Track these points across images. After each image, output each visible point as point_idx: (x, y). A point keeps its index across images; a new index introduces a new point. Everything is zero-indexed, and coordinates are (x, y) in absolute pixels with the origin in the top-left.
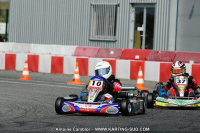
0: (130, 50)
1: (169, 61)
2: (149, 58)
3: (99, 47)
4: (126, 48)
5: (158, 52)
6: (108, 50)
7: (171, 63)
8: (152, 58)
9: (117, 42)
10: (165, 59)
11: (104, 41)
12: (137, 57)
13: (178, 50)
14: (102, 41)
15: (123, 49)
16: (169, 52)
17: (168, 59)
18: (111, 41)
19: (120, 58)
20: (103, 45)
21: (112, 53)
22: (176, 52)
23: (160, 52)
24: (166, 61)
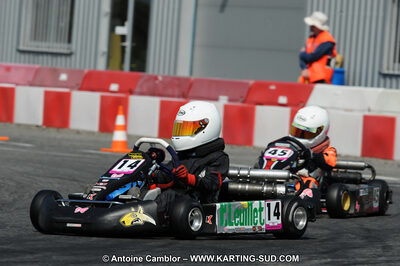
0: (100, 73)
1: (179, 97)
2: (137, 90)
3: (37, 66)
4: (92, 68)
5: (156, 78)
6: (56, 72)
7: (181, 100)
8: (145, 90)
9: (73, 57)
10: (170, 92)
11: (47, 53)
12: (114, 87)
13: (196, 75)
14: (42, 53)
15: (86, 71)
16: (179, 79)
17: (177, 92)
18: (61, 54)
19: (81, 89)
20: (46, 63)
21: (63, 77)
22: (193, 78)
23: (160, 78)
24: (173, 96)
